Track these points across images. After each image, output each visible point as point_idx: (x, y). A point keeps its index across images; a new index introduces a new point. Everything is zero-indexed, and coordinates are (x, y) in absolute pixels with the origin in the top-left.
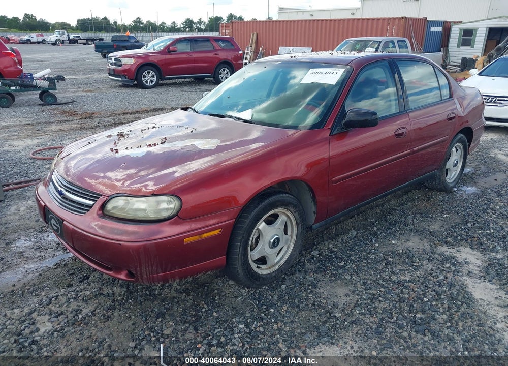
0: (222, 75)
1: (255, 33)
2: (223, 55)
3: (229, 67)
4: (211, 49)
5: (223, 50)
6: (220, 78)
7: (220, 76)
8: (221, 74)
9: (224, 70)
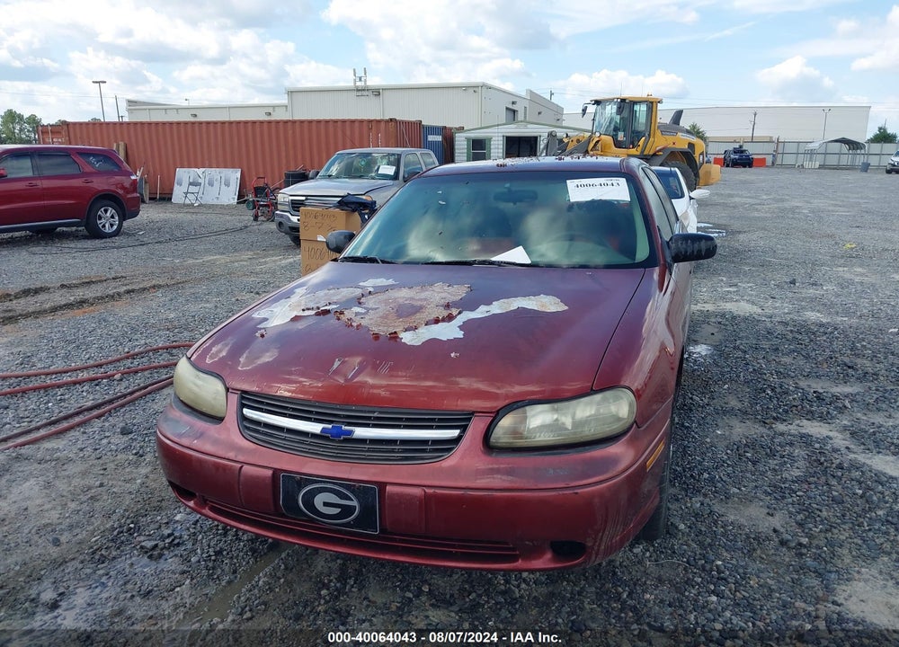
0: (103, 221)
1: (122, 144)
2: (100, 184)
3: (114, 204)
4: (77, 172)
5: (99, 173)
6: (100, 226)
7: (99, 222)
8: (100, 218)
9: (106, 211)
